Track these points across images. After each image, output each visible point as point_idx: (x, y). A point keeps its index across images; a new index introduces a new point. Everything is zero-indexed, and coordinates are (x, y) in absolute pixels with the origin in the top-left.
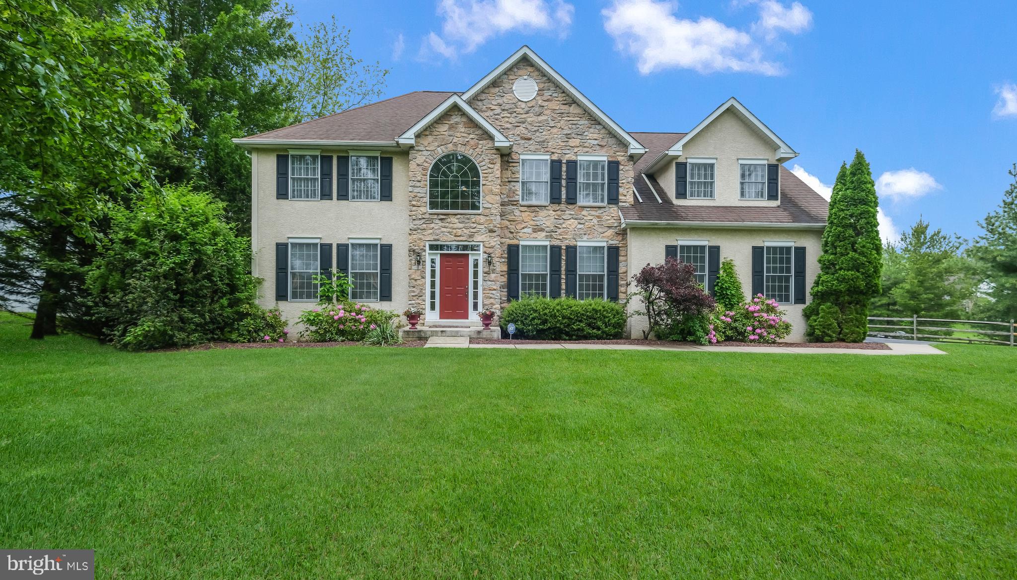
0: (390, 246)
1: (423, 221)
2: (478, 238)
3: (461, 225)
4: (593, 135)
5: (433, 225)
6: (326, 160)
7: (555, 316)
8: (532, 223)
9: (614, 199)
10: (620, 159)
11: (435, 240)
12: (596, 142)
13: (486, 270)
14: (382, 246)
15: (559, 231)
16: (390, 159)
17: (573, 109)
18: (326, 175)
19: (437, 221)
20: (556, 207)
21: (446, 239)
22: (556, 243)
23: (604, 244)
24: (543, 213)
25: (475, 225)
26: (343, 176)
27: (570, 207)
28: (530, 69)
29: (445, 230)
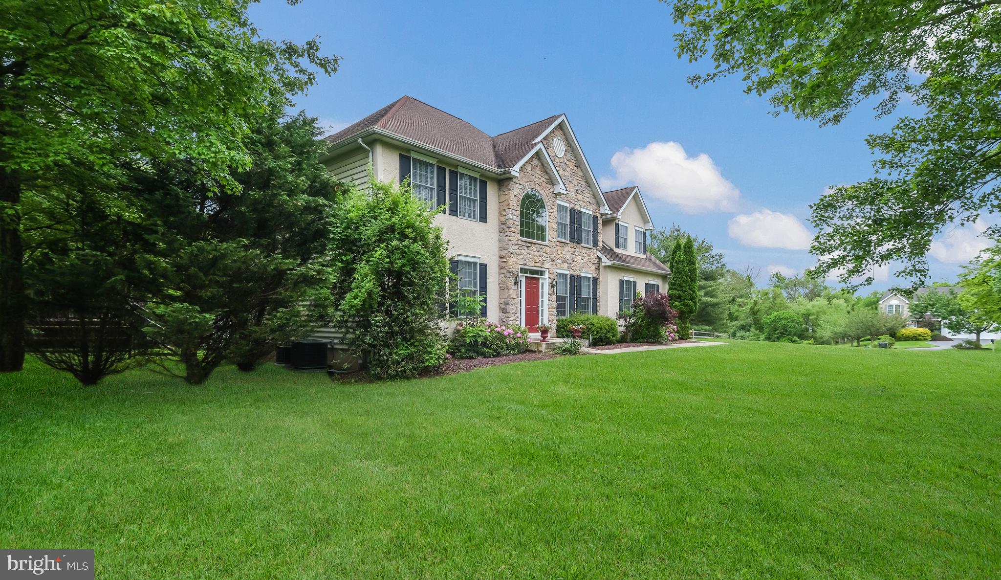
0: (485, 265)
1: (517, 247)
2: (547, 265)
3: (538, 254)
4: (587, 193)
5: (523, 251)
6: (441, 171)
7: (601, 328)
8: (562, 255)
9: (595, 244)
10: (598, 215)
11: (525, 264)
12: (588, 200)
13: (550, 292)
14: (481, 265)
15: (574, 263)
16: (485, 183)
17: (579, 171)
18: (441, 187)
19: (526, 248)
20: (571, 244)
21: (531, 266)
22: (573, 273)
23: (590, 276)
24: (567, 248)
25: (545, 254)
26: (454, 190)
27: (578, 246)
28: (561, 132)
29: (529, 256)
